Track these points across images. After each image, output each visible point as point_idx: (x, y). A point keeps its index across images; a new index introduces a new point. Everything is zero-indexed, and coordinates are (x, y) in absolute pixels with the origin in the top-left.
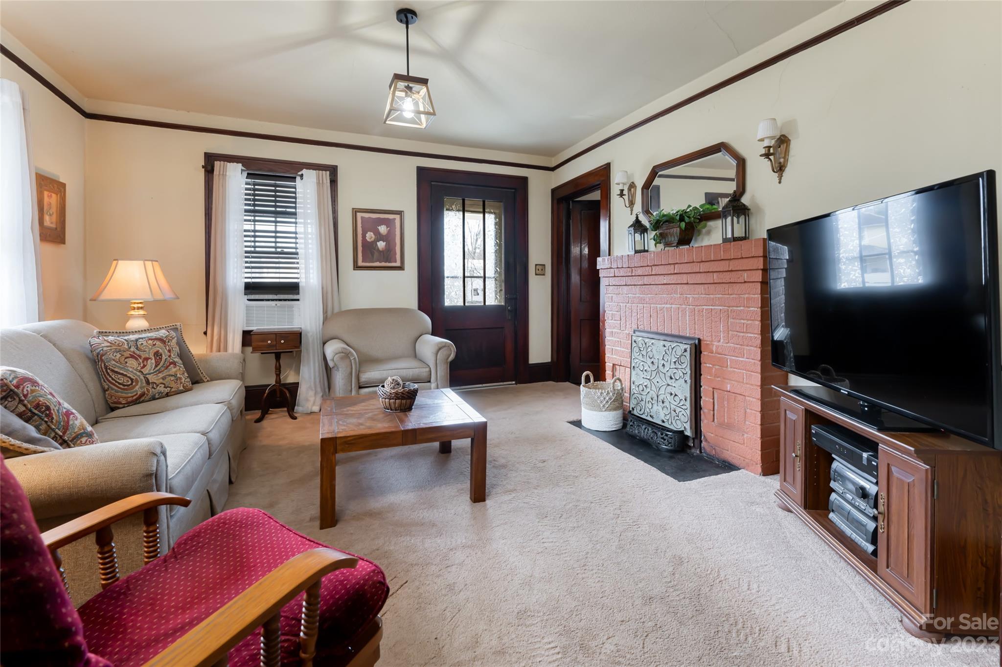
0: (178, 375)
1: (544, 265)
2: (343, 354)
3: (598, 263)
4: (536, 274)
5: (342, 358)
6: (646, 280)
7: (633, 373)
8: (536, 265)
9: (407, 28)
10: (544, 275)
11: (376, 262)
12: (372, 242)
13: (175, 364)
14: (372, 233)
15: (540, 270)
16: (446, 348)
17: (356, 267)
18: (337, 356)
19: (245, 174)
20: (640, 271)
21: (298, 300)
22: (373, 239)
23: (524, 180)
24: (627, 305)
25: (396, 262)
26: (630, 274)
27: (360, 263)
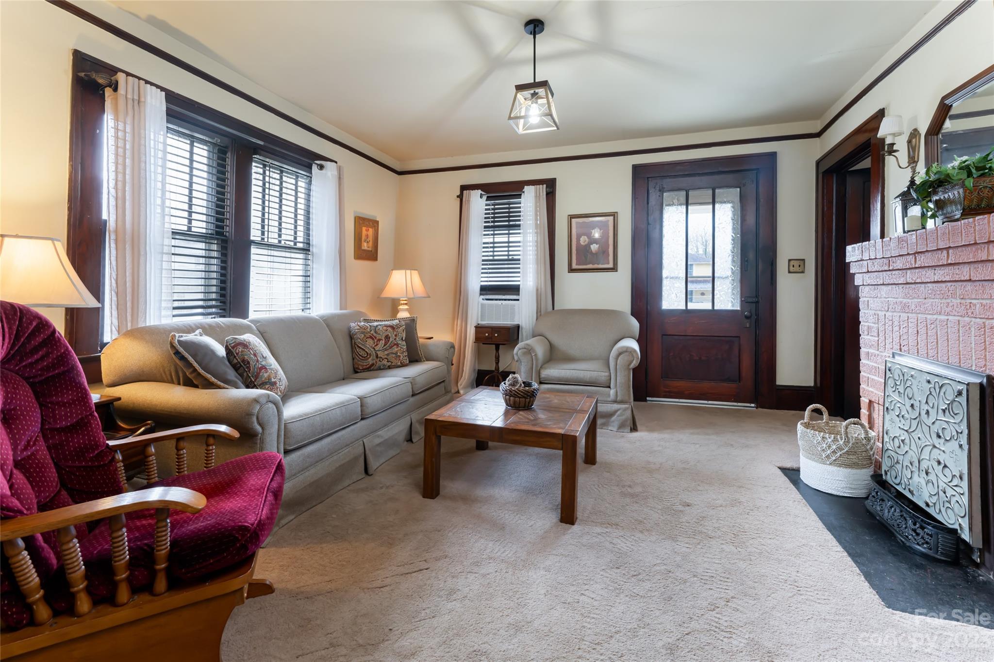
0: (399, 354)
1: (803, 260)
2: (525, 350)
3: (847, 254)
4: (789, 272)
5: (524, 354)
6: (910, 276)
7: (887, 417)
8: (790, 260)
9: (535, 38)
10: (803, 272)
11: (589, 264)
12: (586, 245)
13: (398, 346)
14: (586, 237)
15: (797, 266)
16: (627, 354)
17: (571, 270)
18: (520, 351)
19: (485, 198)
20: (899, 263)
21: (518, 300)
22: (586, 243)
23: (773, 156)
24: (888, 314)
25: (608, 263)
26: (886, 268)
27: (574, 266)
